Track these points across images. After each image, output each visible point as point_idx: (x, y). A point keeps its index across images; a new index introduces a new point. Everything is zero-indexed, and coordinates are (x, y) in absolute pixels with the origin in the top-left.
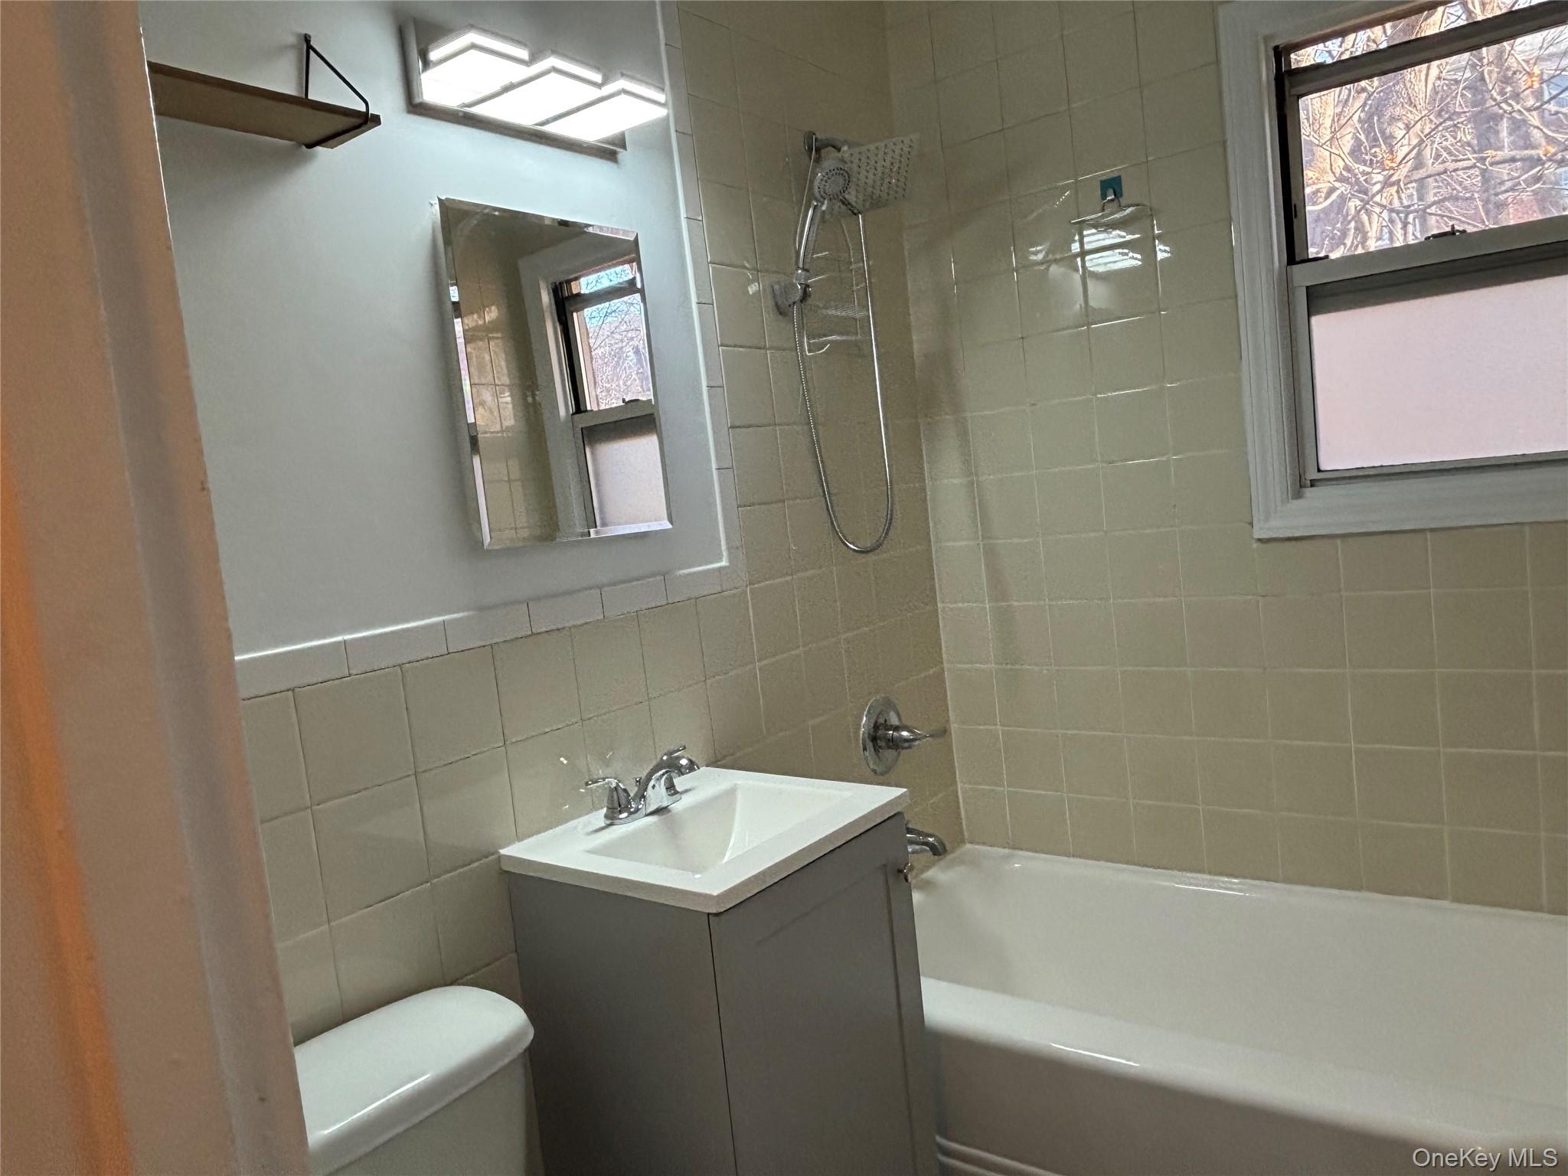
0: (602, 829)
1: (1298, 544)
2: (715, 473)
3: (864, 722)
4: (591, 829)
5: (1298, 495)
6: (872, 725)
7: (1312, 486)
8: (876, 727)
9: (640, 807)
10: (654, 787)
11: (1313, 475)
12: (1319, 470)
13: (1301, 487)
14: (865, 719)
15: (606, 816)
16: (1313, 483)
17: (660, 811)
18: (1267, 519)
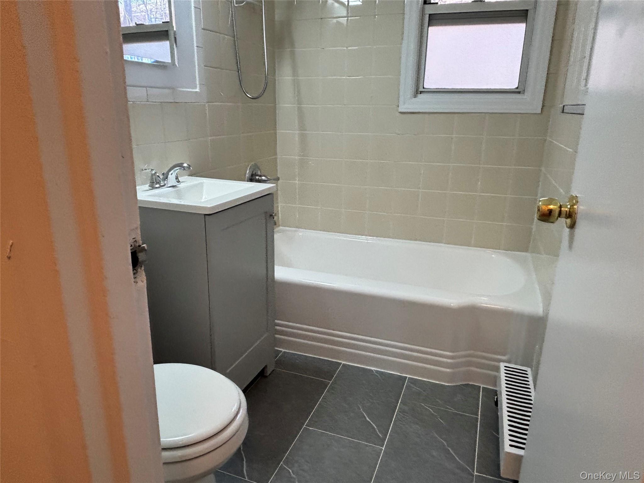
0: (147, 190)
1: (413, 115)
2: (195, 48)
3: (248, 172)
4: (142, 190)
5: (415, 96)
6: (251, 174)
7: (420, 93)
8: (252, 175)
9: (165, 183)
10: (172, 174)
11: (421, 89)
12: (424, 88)
13: (417, 94)
14: (248, 171)
15: (149, 186)
16: (421, 92)
17: (173, 186)
18: (404, 103)
